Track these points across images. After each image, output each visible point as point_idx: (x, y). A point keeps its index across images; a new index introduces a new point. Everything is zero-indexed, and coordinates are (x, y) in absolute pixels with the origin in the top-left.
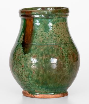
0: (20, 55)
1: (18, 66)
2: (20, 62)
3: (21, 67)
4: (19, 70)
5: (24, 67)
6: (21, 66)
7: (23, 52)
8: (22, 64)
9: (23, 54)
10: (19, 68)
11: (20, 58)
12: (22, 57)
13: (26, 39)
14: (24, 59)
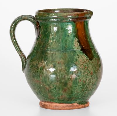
0: (86, 62)
1: (86, 75)
2: (88, 70)
3: (90, 75)
4: (87, 79)
5: (93, 74)
6: (90, 73)
7: (88, 58)
8: (91, 72)
9: (89, 60)
10: (88, 77)
11: (88, 65)
12: (89, 63)
13: (83, 44)
14: (92, 66)
